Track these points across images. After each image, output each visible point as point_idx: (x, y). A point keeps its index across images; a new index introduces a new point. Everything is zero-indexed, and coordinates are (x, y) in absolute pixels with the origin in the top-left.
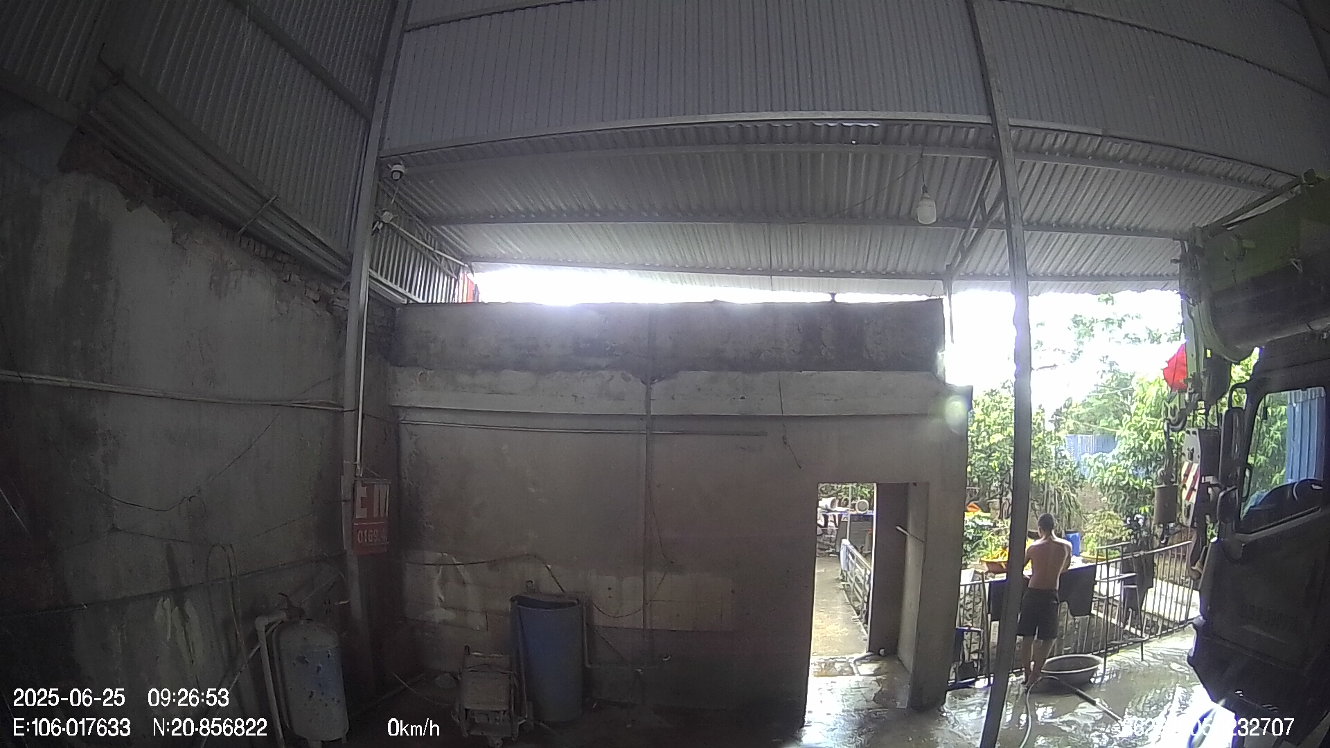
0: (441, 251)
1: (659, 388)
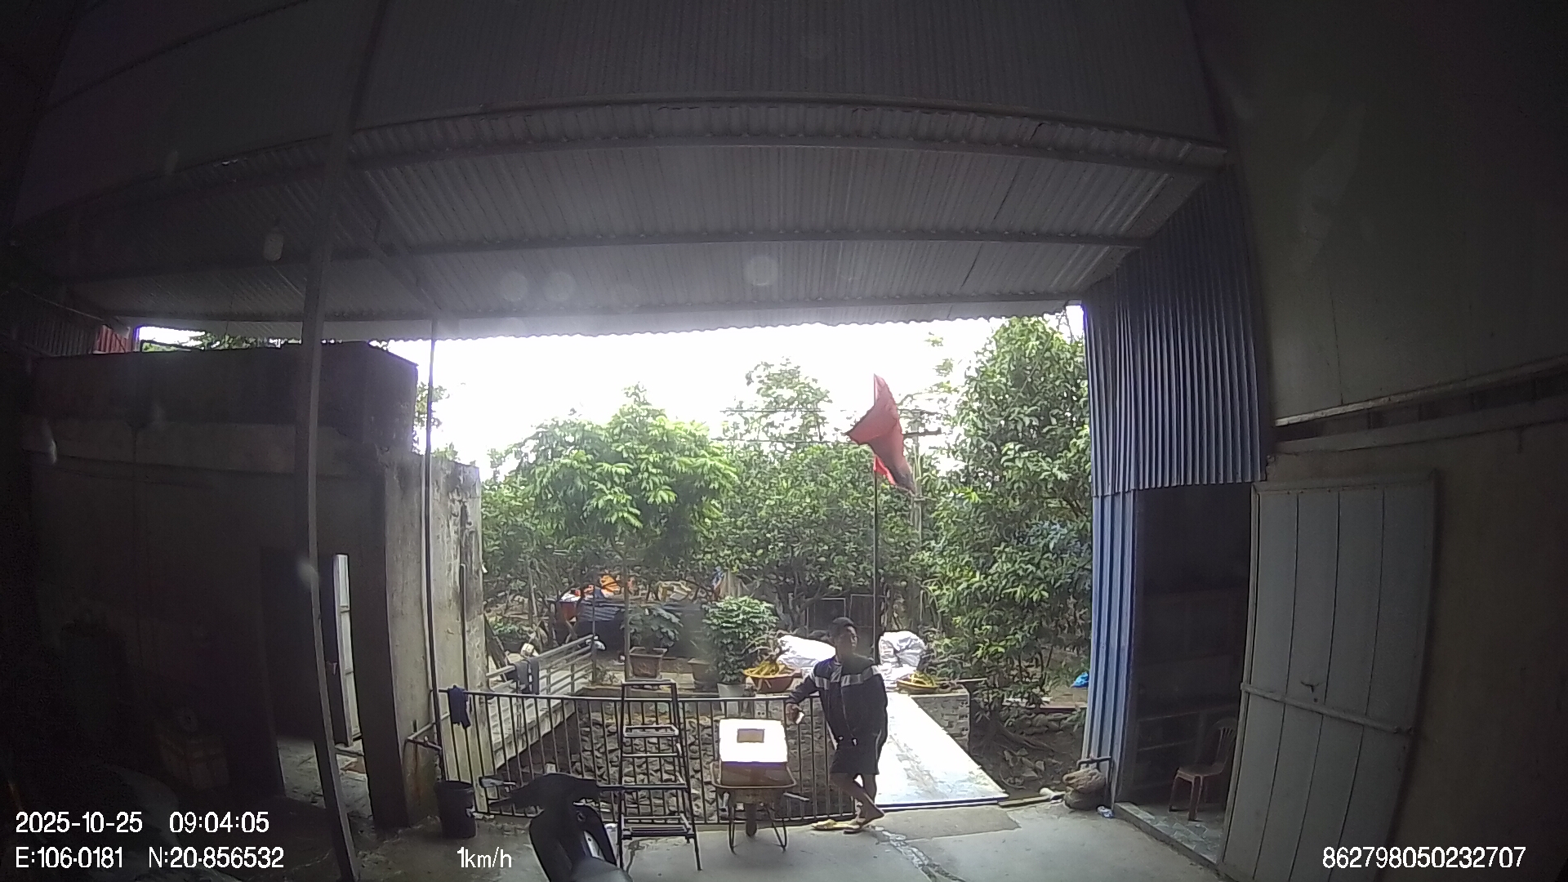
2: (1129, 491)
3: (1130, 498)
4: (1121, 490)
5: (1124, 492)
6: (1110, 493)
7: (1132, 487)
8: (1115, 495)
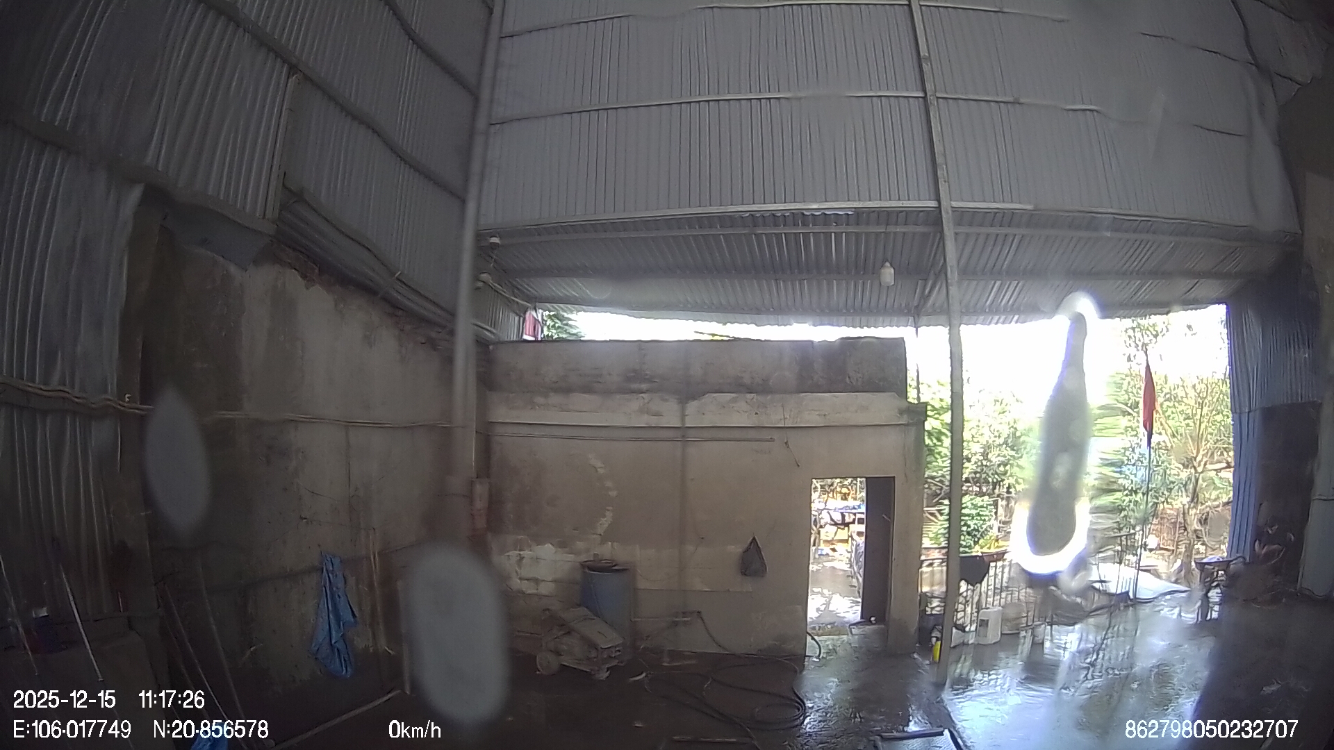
0: (514, 297)
1: (692, 406)
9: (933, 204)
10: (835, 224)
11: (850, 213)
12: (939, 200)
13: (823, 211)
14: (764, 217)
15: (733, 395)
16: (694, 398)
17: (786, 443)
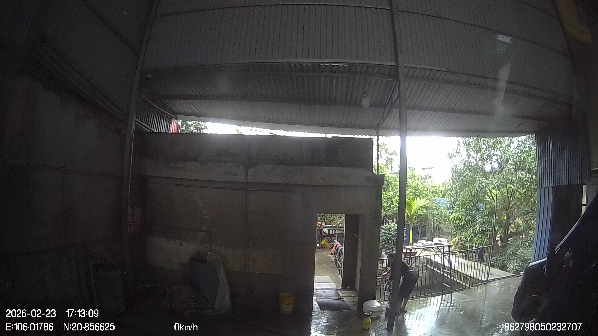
0: (165, 110)
1: (251, 171)
2: (551, 187)
3: (551, 189)
4: (548, 186)
5: (549, 187)
6: (544, 187)
7: (552, 185)
8: (545, 188)
9: (393, 64)
10: (336, 72)
11: (345, 65)
12: (397, 61)
13: (330, 63)
14: (295, 65)
15: (273, 166)
16: (252, 166)
17: (303, 193)
